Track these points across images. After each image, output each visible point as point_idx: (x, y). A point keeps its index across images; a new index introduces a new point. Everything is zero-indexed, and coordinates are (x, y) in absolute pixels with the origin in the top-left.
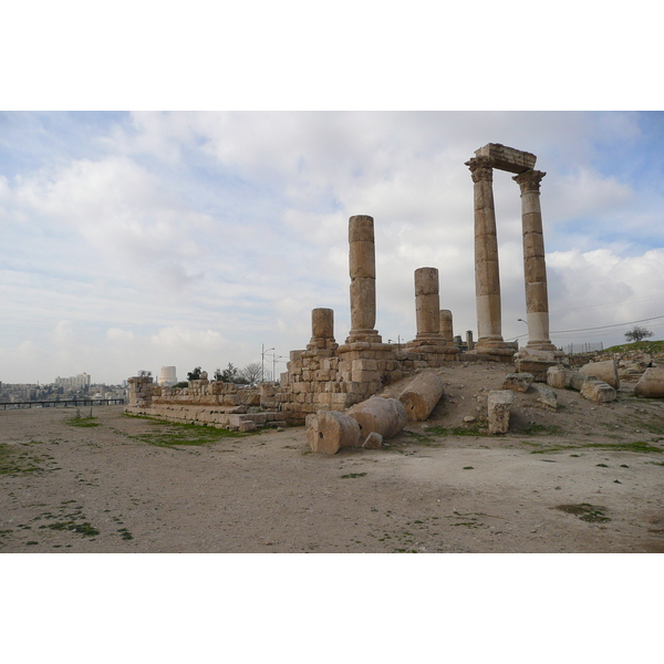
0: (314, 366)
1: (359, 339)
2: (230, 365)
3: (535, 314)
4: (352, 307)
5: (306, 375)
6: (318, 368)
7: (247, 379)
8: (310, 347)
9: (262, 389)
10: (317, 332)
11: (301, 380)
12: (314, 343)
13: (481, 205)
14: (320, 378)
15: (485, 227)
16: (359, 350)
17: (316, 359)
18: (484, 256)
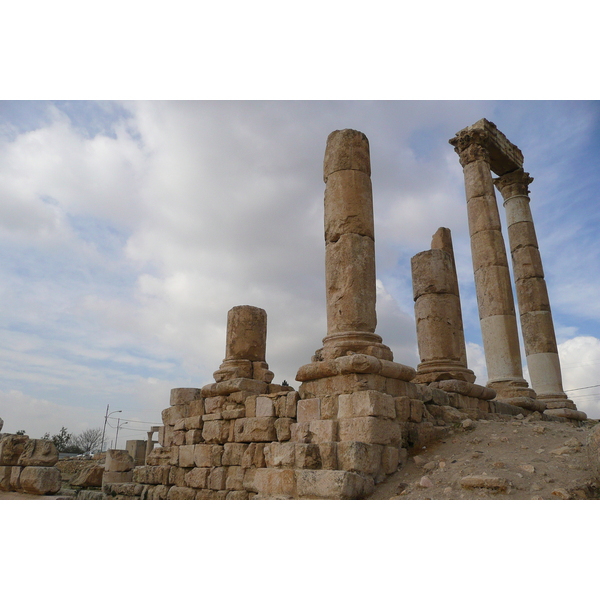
0: (231, 410)
1: (355, 349)
2: (63, 431)
3: (545, 354)
4: (332, 289)
5: (212, 429)
6: (242, 415)
7: (81, 447)
8: (221, 376)
9: (108, 458)
10: (238, 348)
11: (198, 440)
12: (231, 368)
13: (480, 190)
14: (247, 435)
15: (490, 220)
16: (358, 372)
17: (238, 397)
18: (492, 259)
